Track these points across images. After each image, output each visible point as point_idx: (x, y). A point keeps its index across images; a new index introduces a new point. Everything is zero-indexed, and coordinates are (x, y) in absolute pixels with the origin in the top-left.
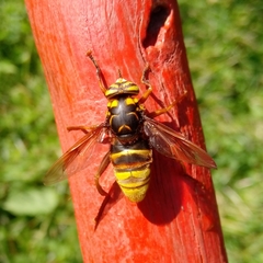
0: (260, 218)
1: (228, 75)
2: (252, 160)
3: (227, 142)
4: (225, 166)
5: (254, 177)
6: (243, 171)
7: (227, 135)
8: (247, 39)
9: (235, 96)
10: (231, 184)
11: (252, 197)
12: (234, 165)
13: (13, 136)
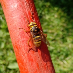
0: (72, 67)
1: (61, 33)
2: (69, 53)
3: (62, 49)
4: (62, 54)
5: (70, 57)
6: (67, 56)
7: (62, 47)
8: (65, 25)
9: (63, 38)
10: (64, 59)
11: (70, 62)
12: (64, 54)
13: (10, 50)
